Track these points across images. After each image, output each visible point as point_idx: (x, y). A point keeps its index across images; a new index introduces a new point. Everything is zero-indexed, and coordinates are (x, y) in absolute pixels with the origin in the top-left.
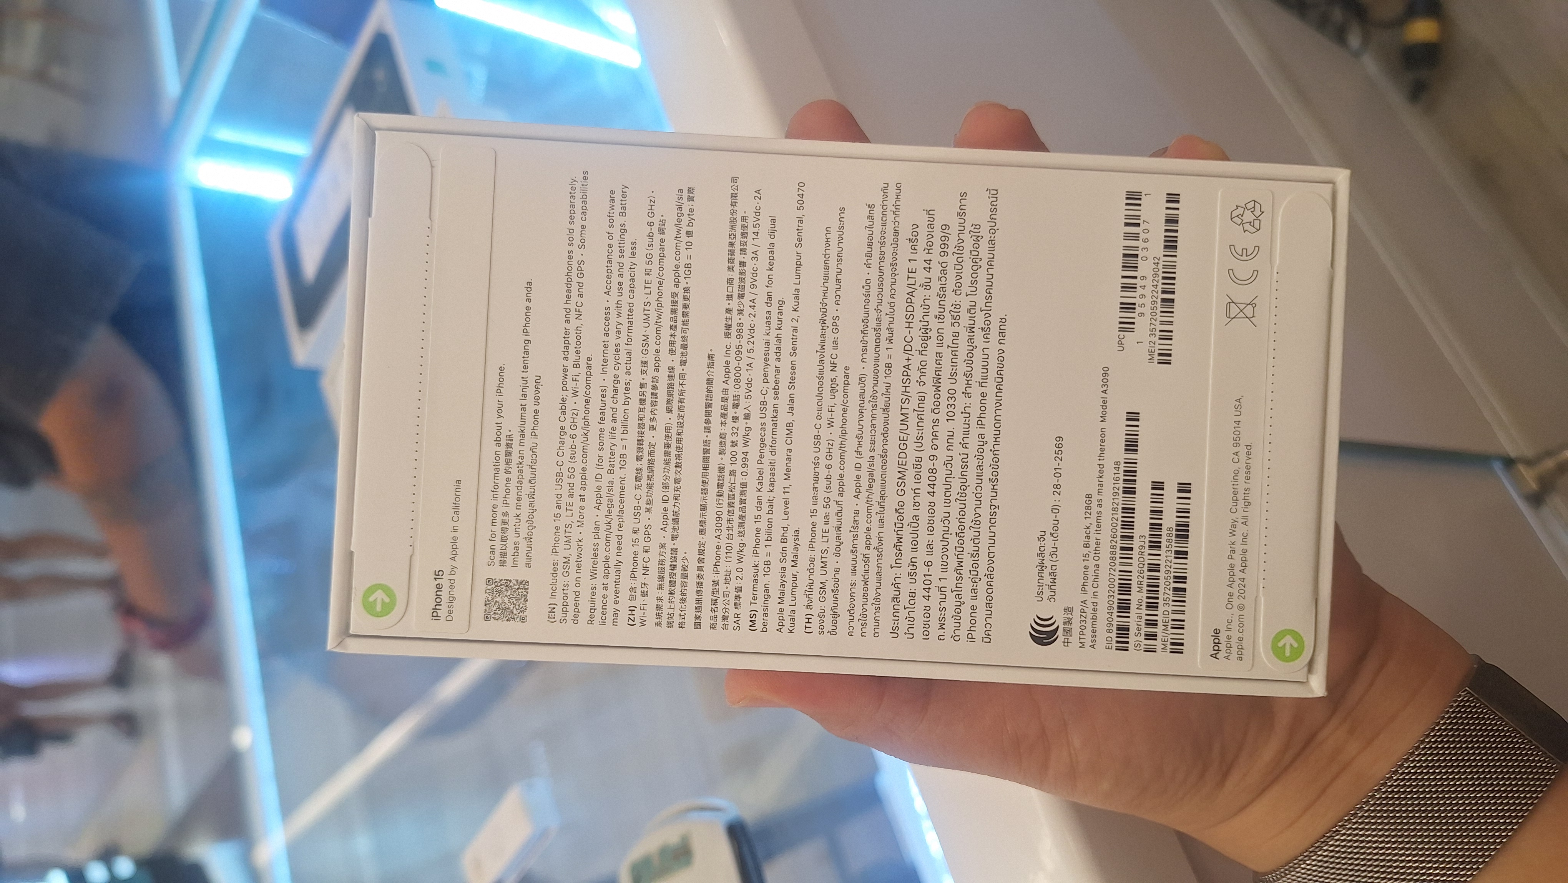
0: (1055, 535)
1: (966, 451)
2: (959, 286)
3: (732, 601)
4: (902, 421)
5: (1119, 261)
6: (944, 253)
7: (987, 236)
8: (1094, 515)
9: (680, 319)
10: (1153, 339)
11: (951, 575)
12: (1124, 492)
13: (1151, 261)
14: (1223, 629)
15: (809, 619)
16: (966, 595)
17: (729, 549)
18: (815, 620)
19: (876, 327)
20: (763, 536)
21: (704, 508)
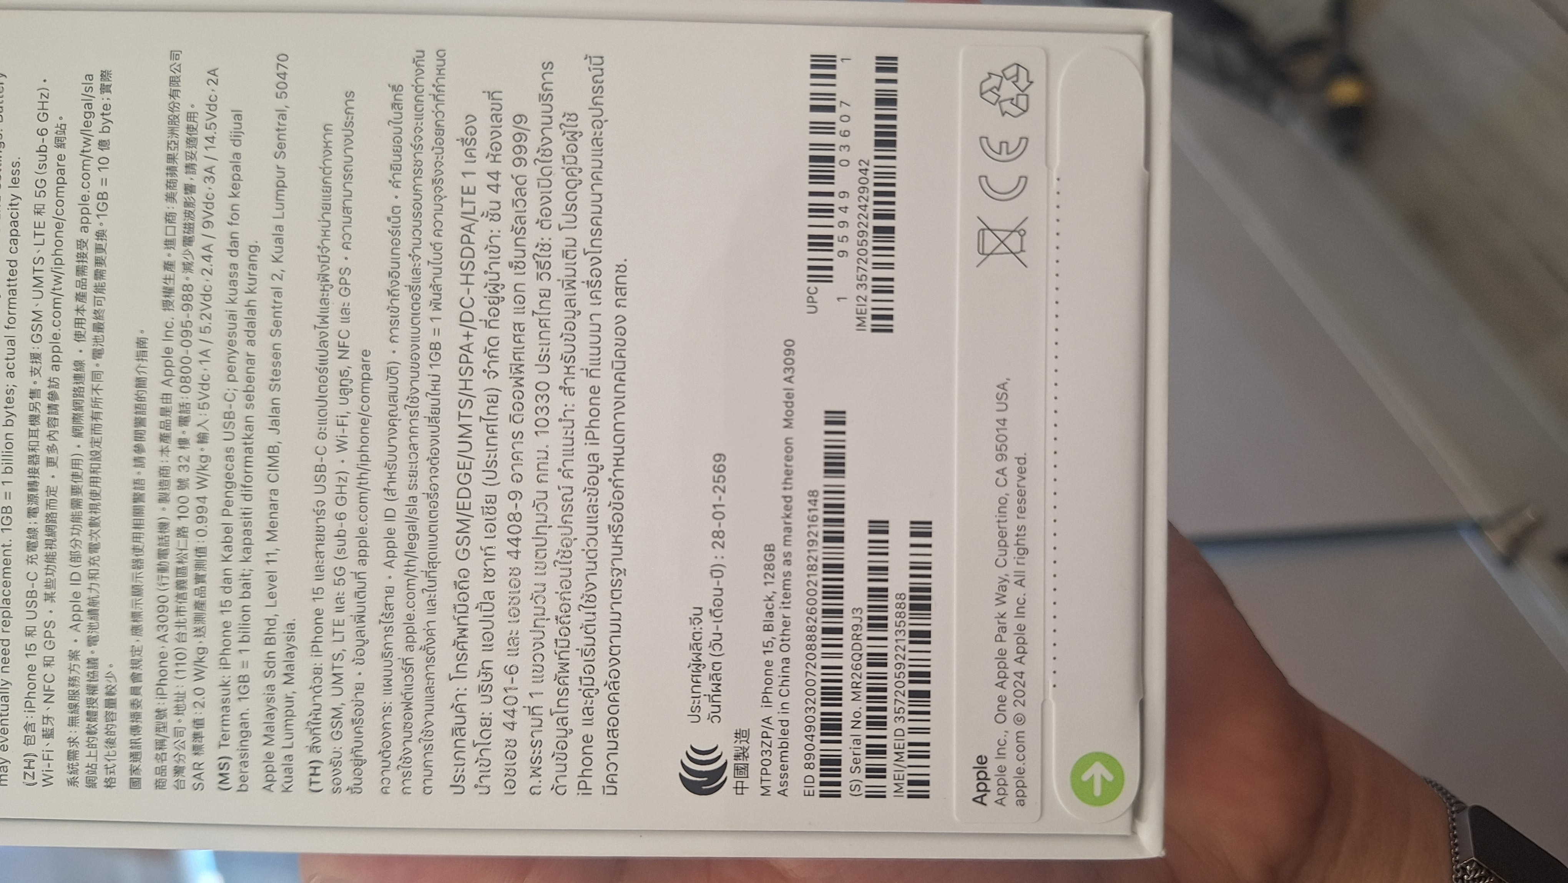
0: (718, 613)
1: (568, 482)
2: (546, 213)
3: (189, 744)
4: (461, 436)
5: (804, 168)
6: (518, 161)
7: (589, 132)
8: (779, 579)
9: (91, 281)
10: (862, 292)
11: (550, 687)
12: (826, 540)
13: (855, 166)
14: (992, 755)
15: (315, 768)
16: (575, 719)
17: (180, 656)
18: (326, 771)
19: (412, 284)
20: (235, 635)
21: (137, 591)
